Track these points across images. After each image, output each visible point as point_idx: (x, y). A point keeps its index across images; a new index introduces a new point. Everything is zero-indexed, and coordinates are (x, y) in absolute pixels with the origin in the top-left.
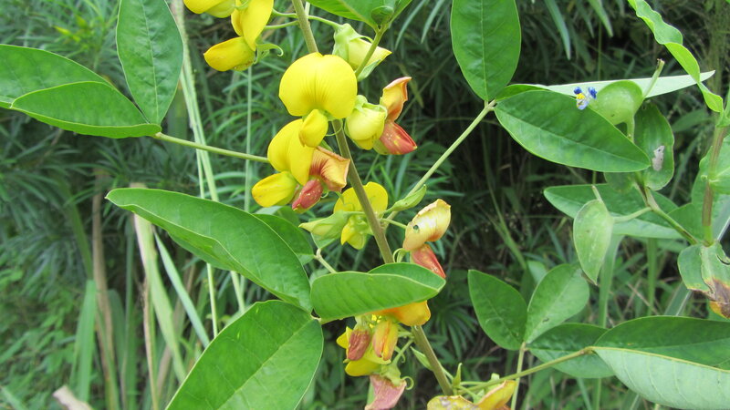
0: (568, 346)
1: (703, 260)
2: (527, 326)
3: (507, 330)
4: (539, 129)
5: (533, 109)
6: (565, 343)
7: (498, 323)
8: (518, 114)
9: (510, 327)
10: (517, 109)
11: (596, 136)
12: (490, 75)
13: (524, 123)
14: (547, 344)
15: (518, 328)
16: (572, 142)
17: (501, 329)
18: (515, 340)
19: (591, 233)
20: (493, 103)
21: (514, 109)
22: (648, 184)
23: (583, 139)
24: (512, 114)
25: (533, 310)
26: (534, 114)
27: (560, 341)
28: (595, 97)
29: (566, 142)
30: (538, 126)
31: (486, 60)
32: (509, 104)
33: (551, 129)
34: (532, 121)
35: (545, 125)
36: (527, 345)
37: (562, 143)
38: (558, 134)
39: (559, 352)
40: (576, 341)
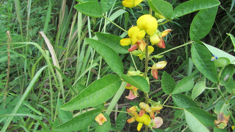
0: (182, 100)
1: (223, 107)
2: (174, 90)
3: (168, 89)
4: (199, 56)
5: (201, 51)
6: (181, 99)
7: (166, 87)
8: (197, 49)
9: (169, 89)
10: (198, 48)
11: (210, 68)
12: (196, 35)
13: (197, 52)
14: (177, 97)
15: (171, 90)
16: (204, 65)
17: (166, 88)
18: (169, 92)
19: (198, 89)
20: (193, 42)
21: (197, 47)
22: (220, 83)
23: (208, 66)
24: (196, 48)
25: (177, 86)
26: (200, 52)
27: (180, 97)
28: (217, 59)
29: (203, 63)
30: (200, 55)
31: (198, 31)
32: (196, 45)
33: (202, 59)
34: (199, 53)
35: (201, 56)
36: (172, 95)
37: (202, 63)
38: (203, 61)
39: (179, 100)
40: (184, 99)
